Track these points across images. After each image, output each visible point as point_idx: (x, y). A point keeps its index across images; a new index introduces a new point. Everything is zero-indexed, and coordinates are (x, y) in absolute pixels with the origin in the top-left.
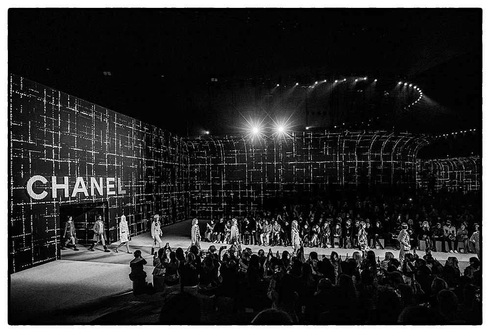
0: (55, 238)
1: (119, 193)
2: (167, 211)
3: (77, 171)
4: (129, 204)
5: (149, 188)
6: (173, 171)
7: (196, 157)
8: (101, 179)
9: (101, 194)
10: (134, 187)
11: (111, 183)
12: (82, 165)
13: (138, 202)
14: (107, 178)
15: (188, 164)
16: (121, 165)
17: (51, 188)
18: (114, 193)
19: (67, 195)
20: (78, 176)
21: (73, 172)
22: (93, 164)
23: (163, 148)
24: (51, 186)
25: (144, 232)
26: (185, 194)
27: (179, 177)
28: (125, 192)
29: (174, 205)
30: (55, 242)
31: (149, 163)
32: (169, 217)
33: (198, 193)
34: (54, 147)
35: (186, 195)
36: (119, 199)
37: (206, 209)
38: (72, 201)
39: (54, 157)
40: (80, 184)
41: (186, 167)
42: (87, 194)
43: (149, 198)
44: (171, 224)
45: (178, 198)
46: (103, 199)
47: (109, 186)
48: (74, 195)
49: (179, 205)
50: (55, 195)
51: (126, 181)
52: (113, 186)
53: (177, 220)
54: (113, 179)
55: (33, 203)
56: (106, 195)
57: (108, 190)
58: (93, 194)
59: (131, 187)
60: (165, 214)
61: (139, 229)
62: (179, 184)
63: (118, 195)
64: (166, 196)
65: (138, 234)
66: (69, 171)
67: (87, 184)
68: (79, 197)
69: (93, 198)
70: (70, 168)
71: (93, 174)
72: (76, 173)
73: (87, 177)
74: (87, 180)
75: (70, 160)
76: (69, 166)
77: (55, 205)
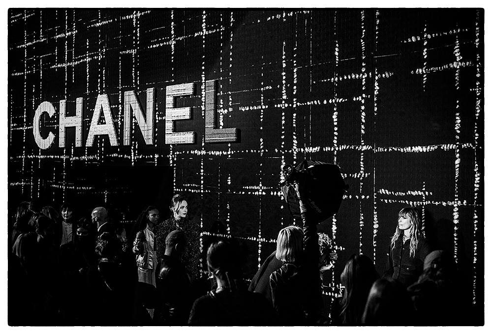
3: (101, 78)
14: (167, 88)
19: (78, 144)
21: (93, 87)
22: (134, 51)
38: (91, 157)
40: (102, 113)
42: (114, 142)
46: (157, 156)
48: (89, 143)
50: (62, 143)
55: (42, 157)
57: (169, 126)
66: (88, 84)
67: (120, 113)
68: (103, 149)
69: (133, 153)
70: (88, 76)
71: (134, 81)
72: (99, 85)
73: (120, 92)
74: (120, 100)
75: (89, 56)
76: (88, 70)
77: (64, 164)
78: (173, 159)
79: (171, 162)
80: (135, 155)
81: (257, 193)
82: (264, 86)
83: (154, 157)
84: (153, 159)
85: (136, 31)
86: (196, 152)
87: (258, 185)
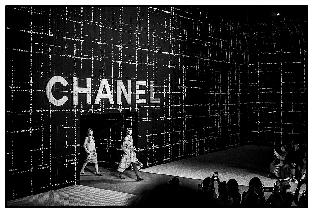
0: (75, 156)
1: (151, 102)
2: (215, 130)
3: (102, 70)
4: (164, 118)
5: (190, 97)
6: (225, 73)
7: (260, 52)
8: (129, 82)
9: (129, 102)
10: (171, 94)
11: (141, 88)
12: (107, 63)
13: (175, 114)
14: (137, 82)
15: (246, 63)
16: (155, 63)
17: (72, 92)
18: (144, 101)
19: (89, 102)
20: (102, 78)
21: (96, 73)
22: (120, 63)
23: (212, 40)
24: (72, 90)
25: (182, 158)
26: (241, 107)
27: (233, 81)
28: (158, 101)
29: (224, 122)
30: (74, 161)
31: (191, 62)
32: (217, 139)
33: (262, 105)
34: (76, 40)
35: (243, 108)
36: (151, 110)
37: (272, 130)
38: (95, 110)
39: (75, 53)
40: (105, 88)
41: (244, 67)
42: (112, 102)
43: (189, 110)
44: (220, 150)
45: (231, 112)
46: (131, 108)
47: (139, 92)
48: (97, 102)
49: (232, 123)
50: (75, 102)
51: (160, 85)
52: (143, 92)
53: (228, 144)
54: (144, 83)
55: (53, 111)
56: (136, 104)
57: (138, 97)
58: (119, 102)
59: (167, 94)
60: (211, 135)
61: (175, 153)
62: (232, 92)
63: (150, 104)
64: (213, 108)
65: (173, 160)
66: (92, 72)
67: (113, 89)
68: (103, 105)
69: (120, 107)
70: (93, 68)
71: (120, 75)
72: (100, 73)
73: (112, 79)
74: (112, 83)
75: (93, 57)
76: (92, 64)
77: (75, 114)
78: (137, 109)
79: (137, 110)
80: (121, 108)
81: (163, 119)
82: (165, 86)
83: (130, 109)
84: (129, 110)
85: (121, 54)
86: (146, 106)
87: (163, 117)
